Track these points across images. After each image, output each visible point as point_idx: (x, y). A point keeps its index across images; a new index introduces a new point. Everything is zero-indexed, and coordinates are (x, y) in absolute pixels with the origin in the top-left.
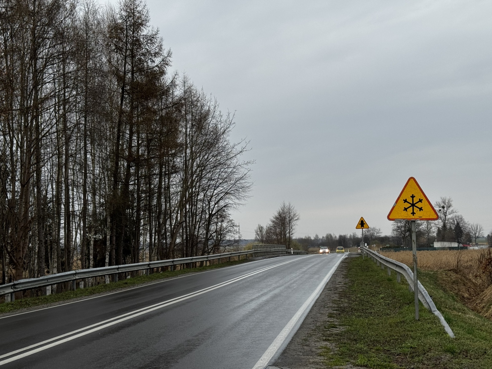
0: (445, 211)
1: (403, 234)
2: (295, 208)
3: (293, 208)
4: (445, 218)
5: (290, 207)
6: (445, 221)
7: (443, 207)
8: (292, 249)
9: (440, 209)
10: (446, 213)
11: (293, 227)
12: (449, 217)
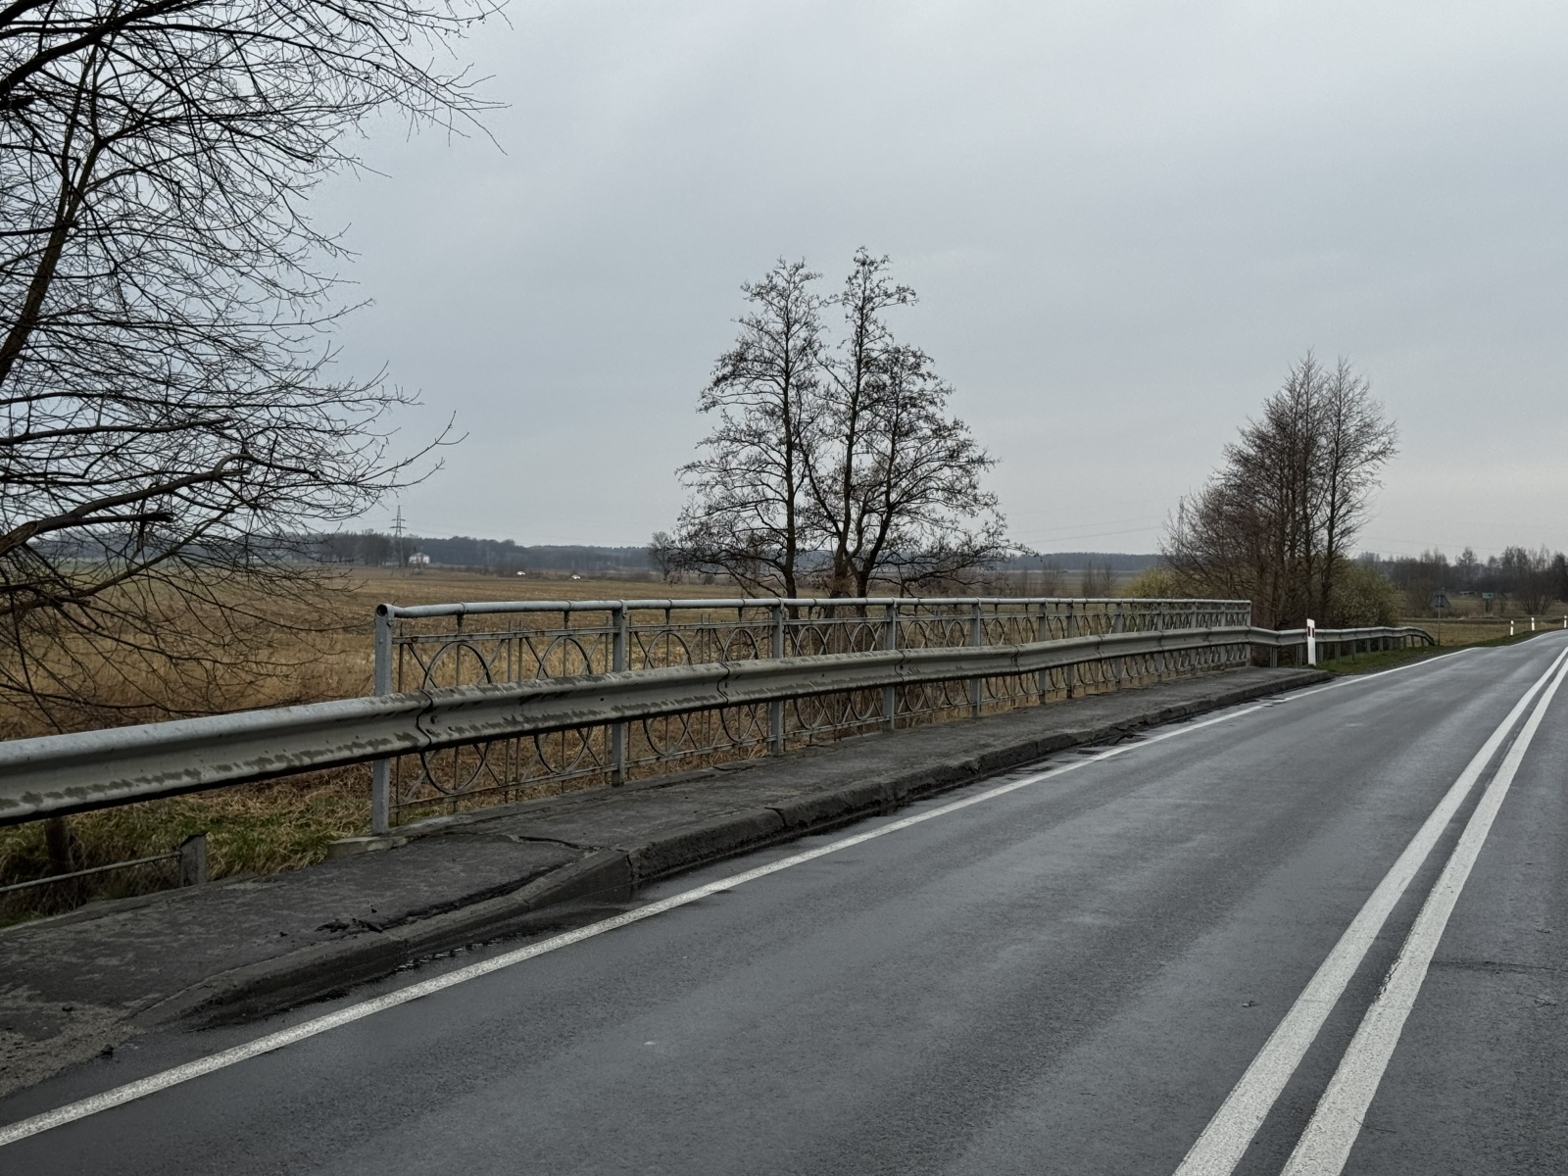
2: (1370, 393)
3: (1358, 390)
5: (1345, 386)
8: (1311, 623)
11: (1355, 497)
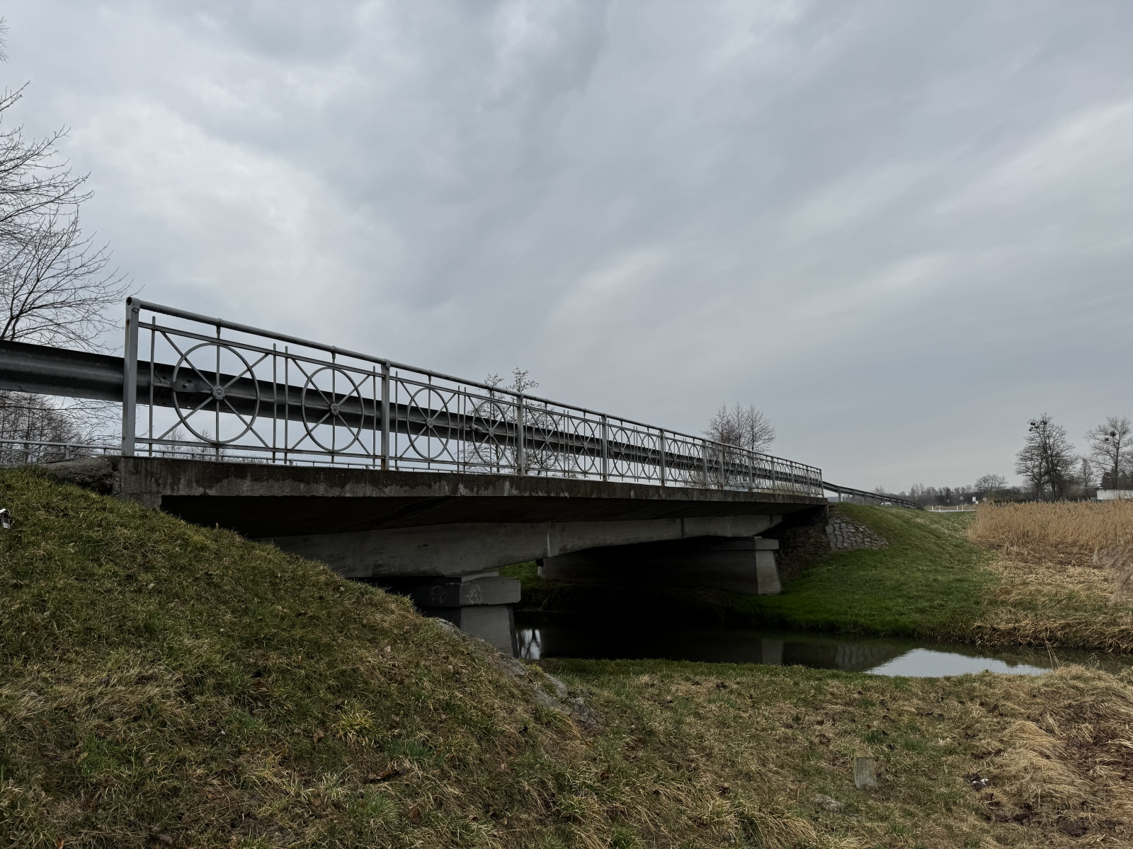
0: (1116, 441)
1: (1036, 479)
4: (1117, 453)
6: (1117, 457)
7: (1113, 434)
9: (1107, 437)
10: (1119, 444)
12: (1123, 451)
